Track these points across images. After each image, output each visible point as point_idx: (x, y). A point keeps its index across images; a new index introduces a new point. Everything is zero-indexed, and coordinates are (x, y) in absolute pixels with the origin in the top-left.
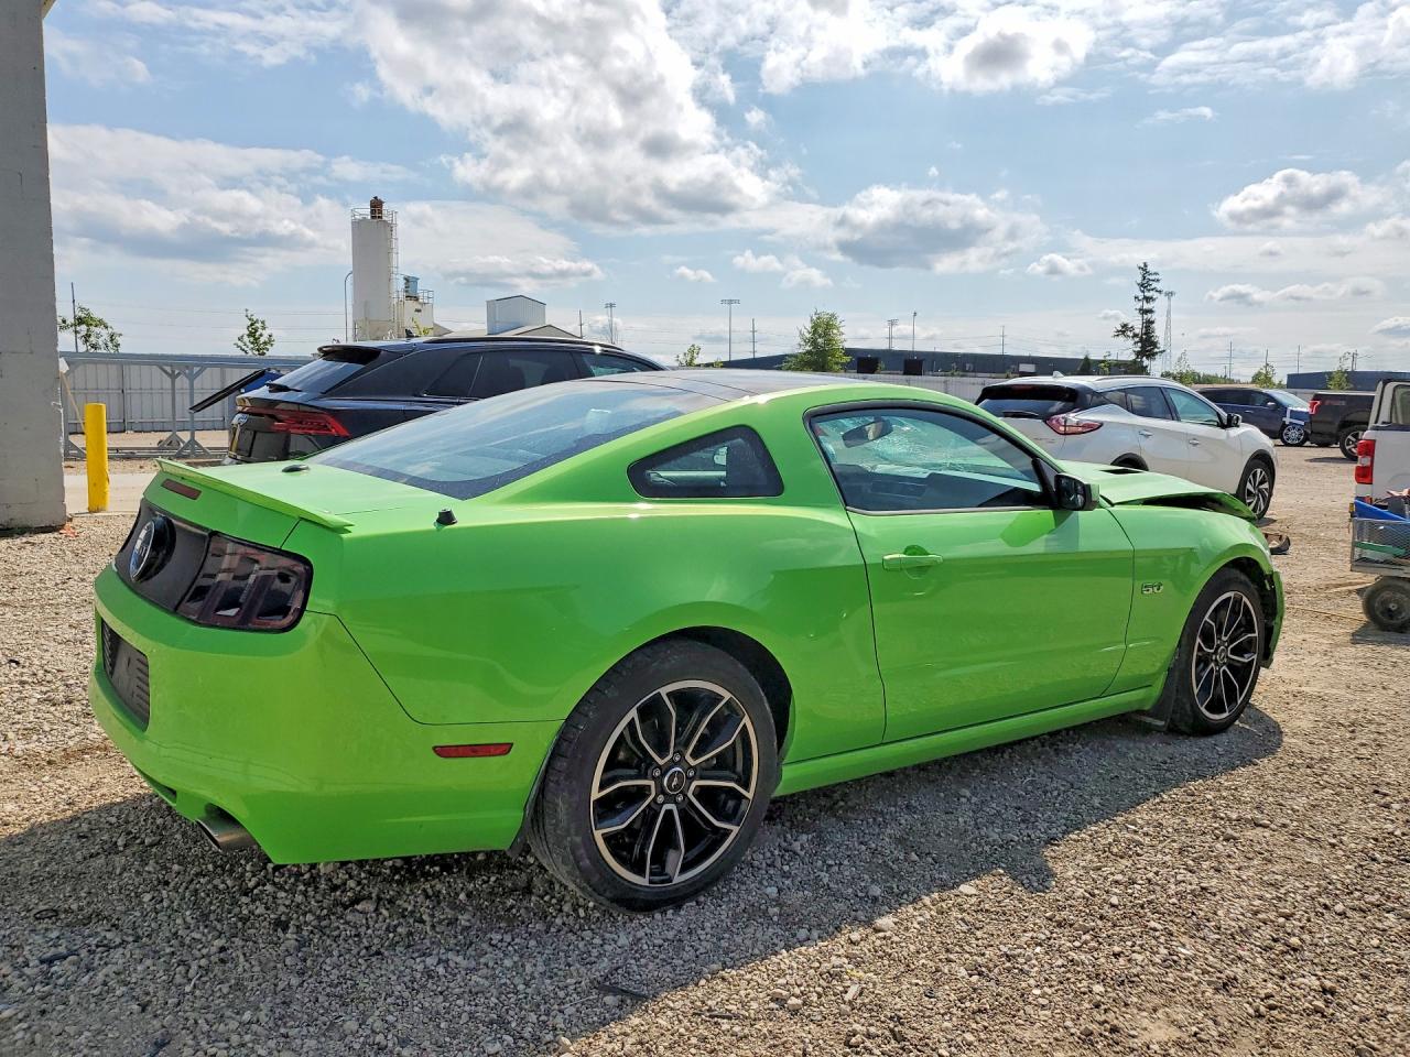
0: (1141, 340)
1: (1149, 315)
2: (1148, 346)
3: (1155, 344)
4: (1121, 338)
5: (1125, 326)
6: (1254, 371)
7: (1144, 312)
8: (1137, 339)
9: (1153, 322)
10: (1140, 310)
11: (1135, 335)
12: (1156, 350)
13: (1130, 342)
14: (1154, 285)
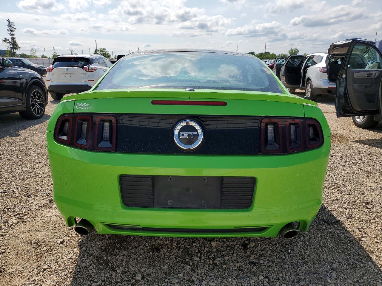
0: (12, 44)
1: (13, 36)
2: (14, 45)
3: (17, 45)
4: (5, 43)
5: (6, 39)
6: (42, 55)
7: (12, 35)
8: (10, 43)
9: (15, 38)
10: (10, 34)
11: (10, 42)
12: (18, 47)
13: (8, 44)
14: (13, 26)
